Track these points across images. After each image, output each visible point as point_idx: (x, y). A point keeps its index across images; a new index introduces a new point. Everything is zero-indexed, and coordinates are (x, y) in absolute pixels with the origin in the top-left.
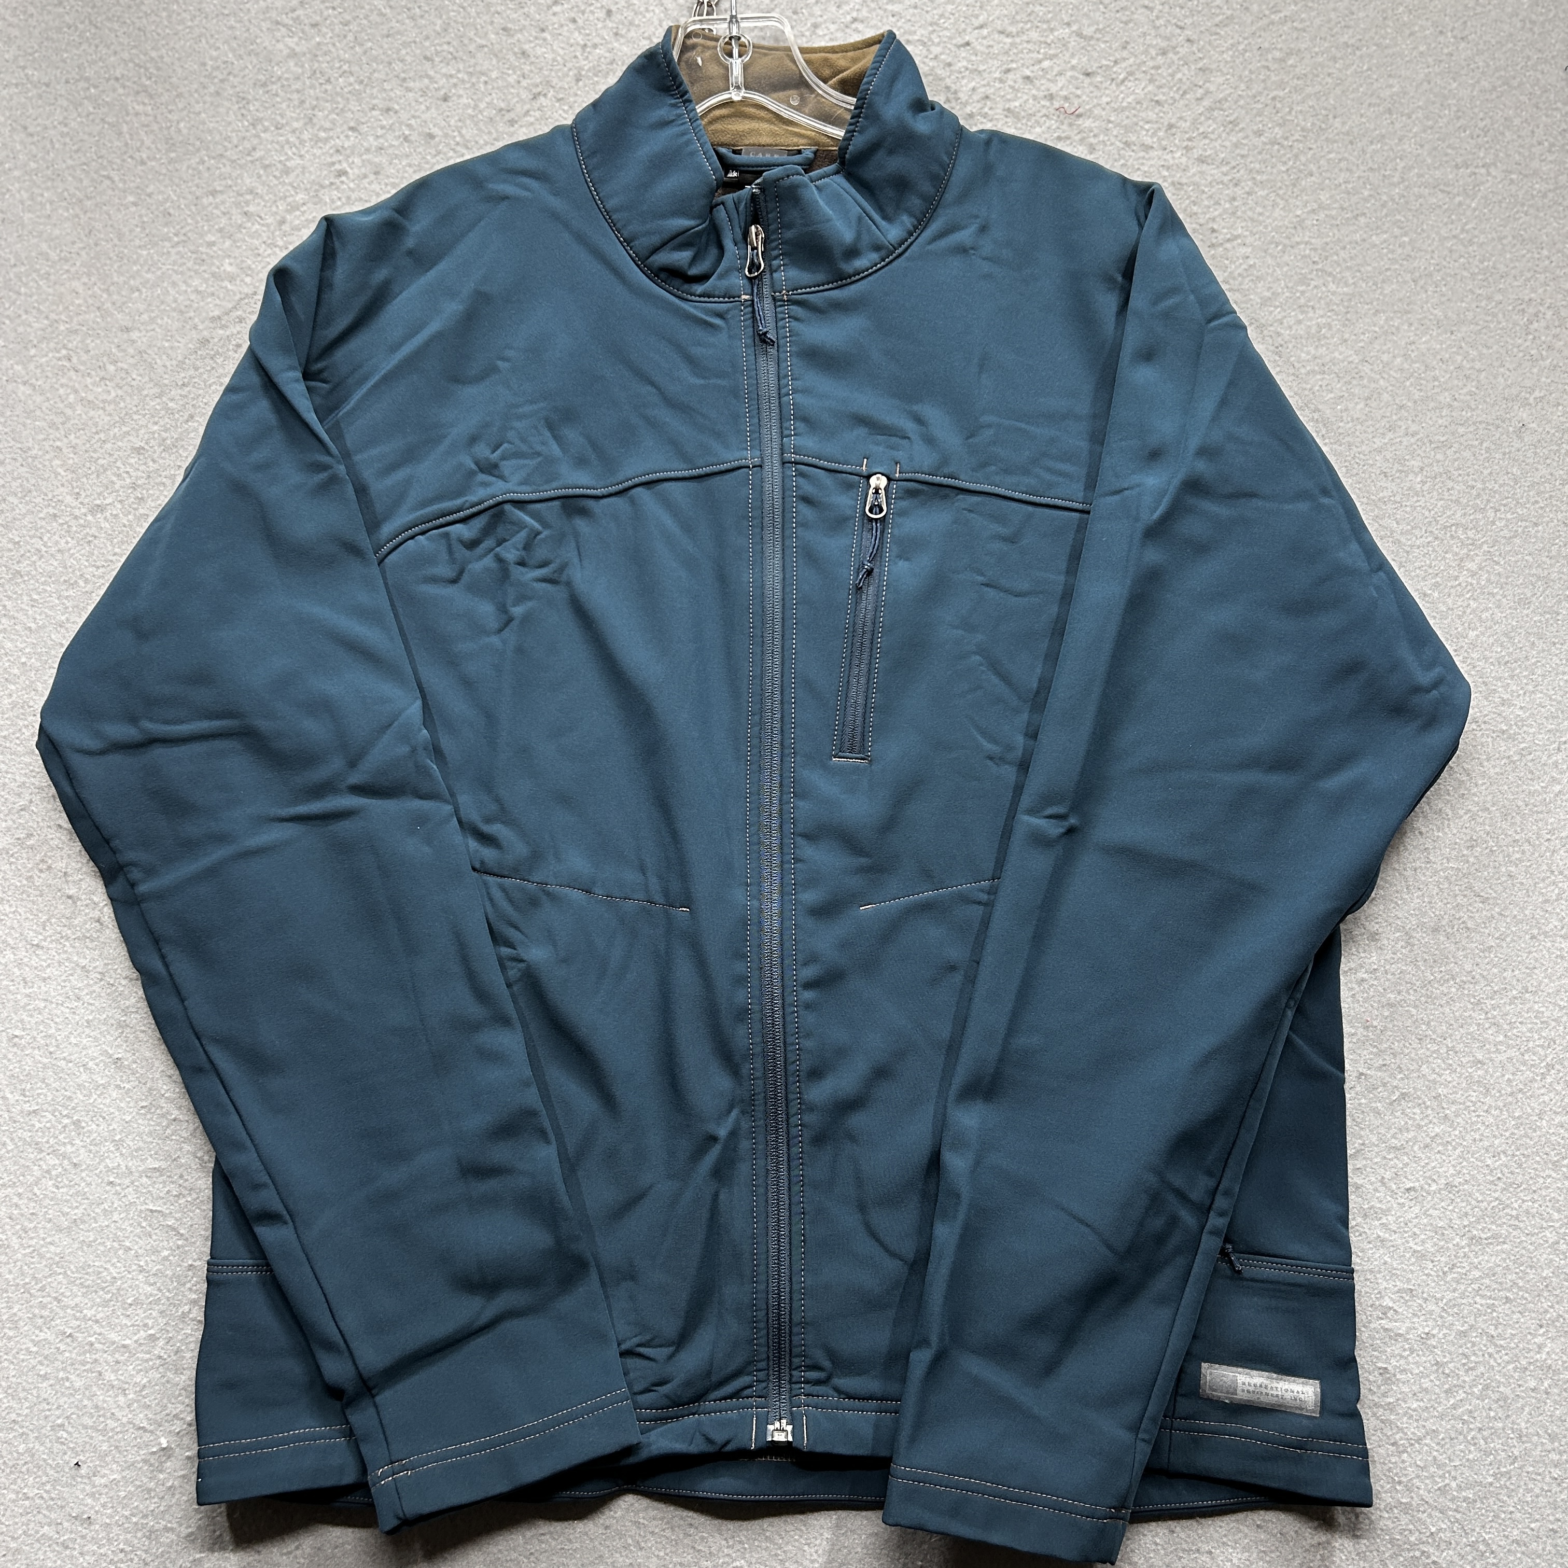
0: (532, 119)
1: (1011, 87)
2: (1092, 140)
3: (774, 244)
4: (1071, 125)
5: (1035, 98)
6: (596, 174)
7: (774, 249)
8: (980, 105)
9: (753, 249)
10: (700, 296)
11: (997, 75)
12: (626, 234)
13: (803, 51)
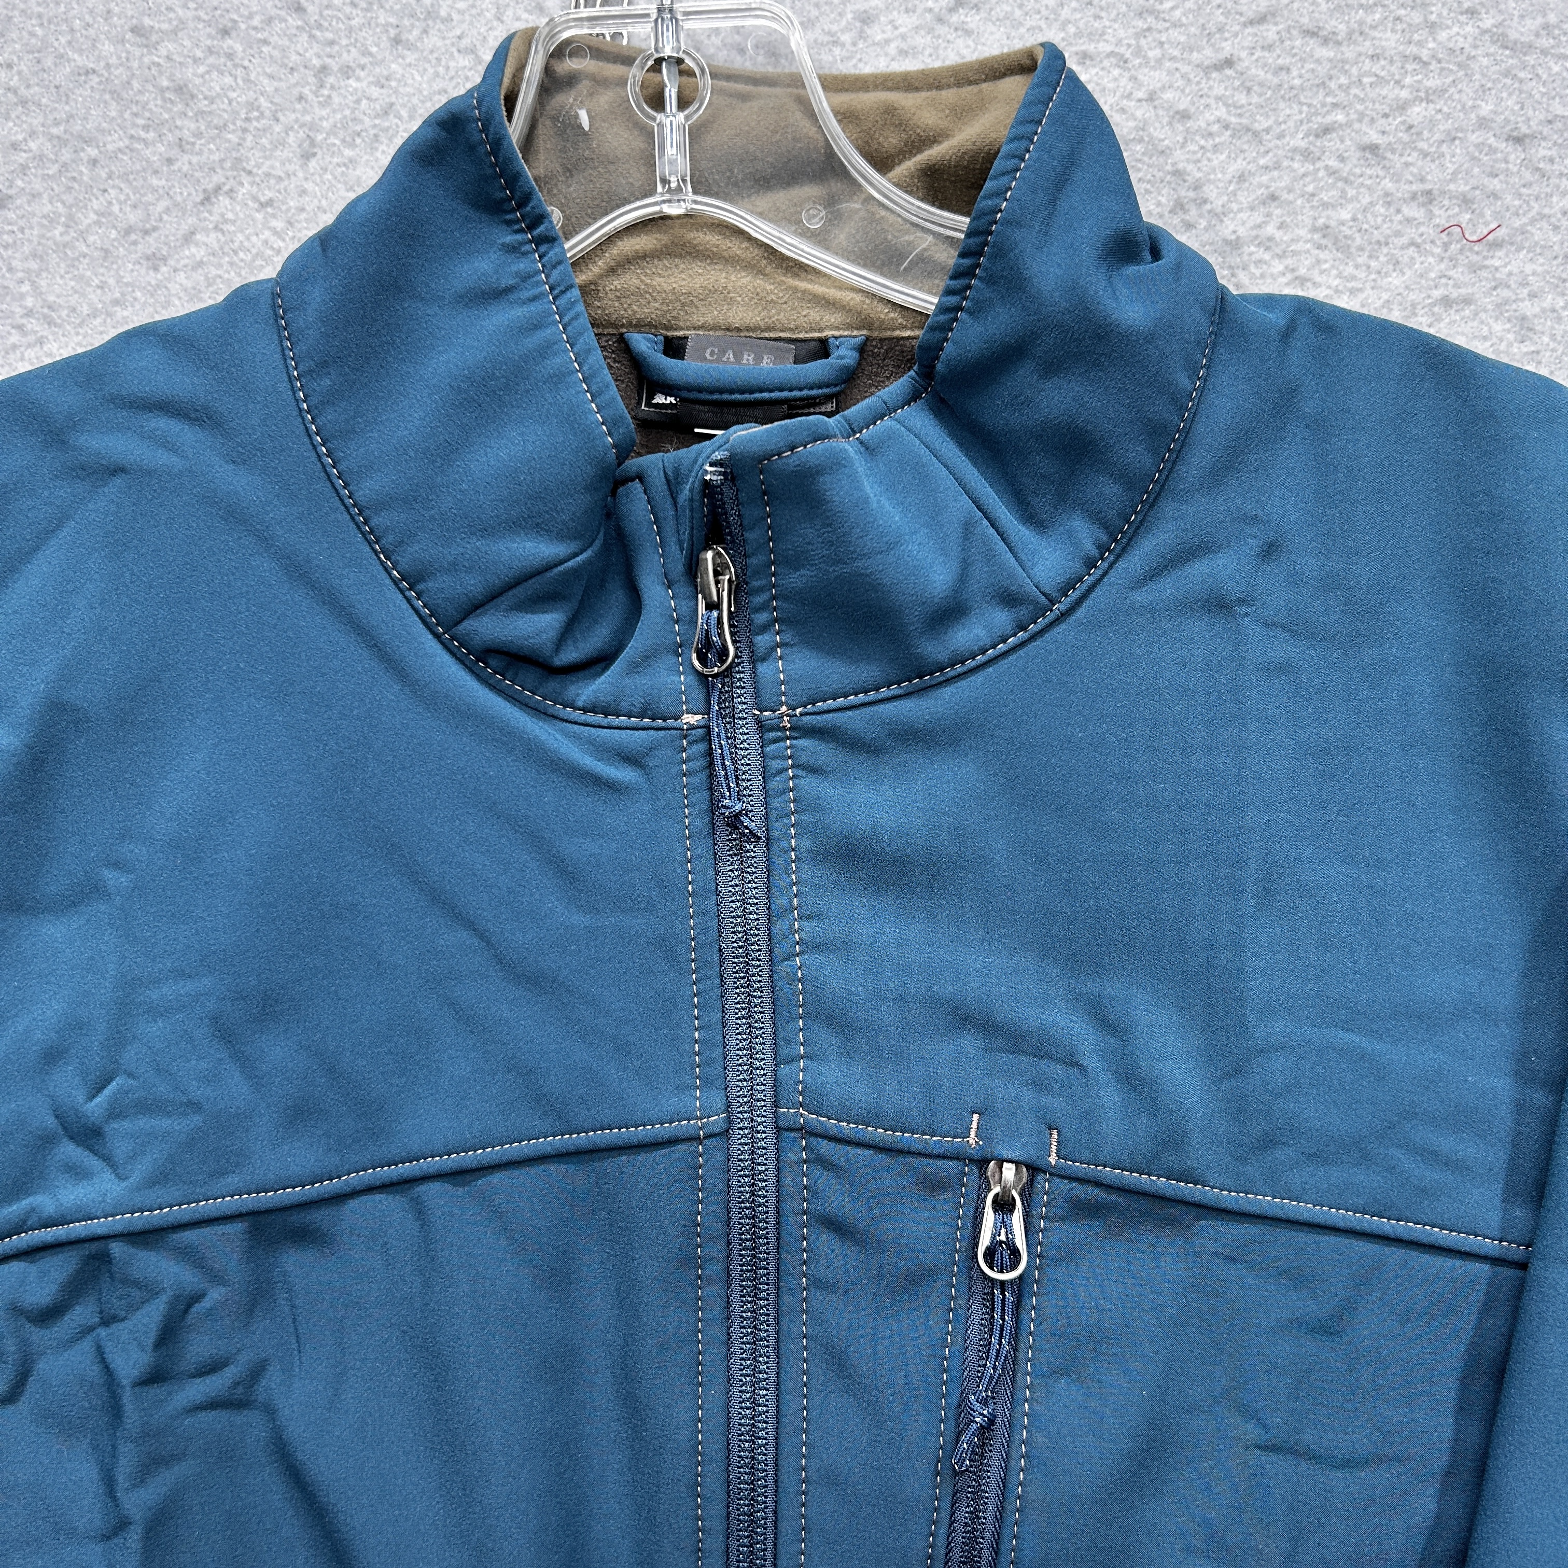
0: (199, 253)
1: (1332, 172)
2: (1528, 308)
3: (759, 599)
4: (1474, 269)
5: (1388, 199)
6: (329, 416)
7: (758, 610)
8: (1257, 217)
9: (710, 606)
10: (585, 710)
11: (1299, 141)
12: (405, 561)
13: (833, 84)
